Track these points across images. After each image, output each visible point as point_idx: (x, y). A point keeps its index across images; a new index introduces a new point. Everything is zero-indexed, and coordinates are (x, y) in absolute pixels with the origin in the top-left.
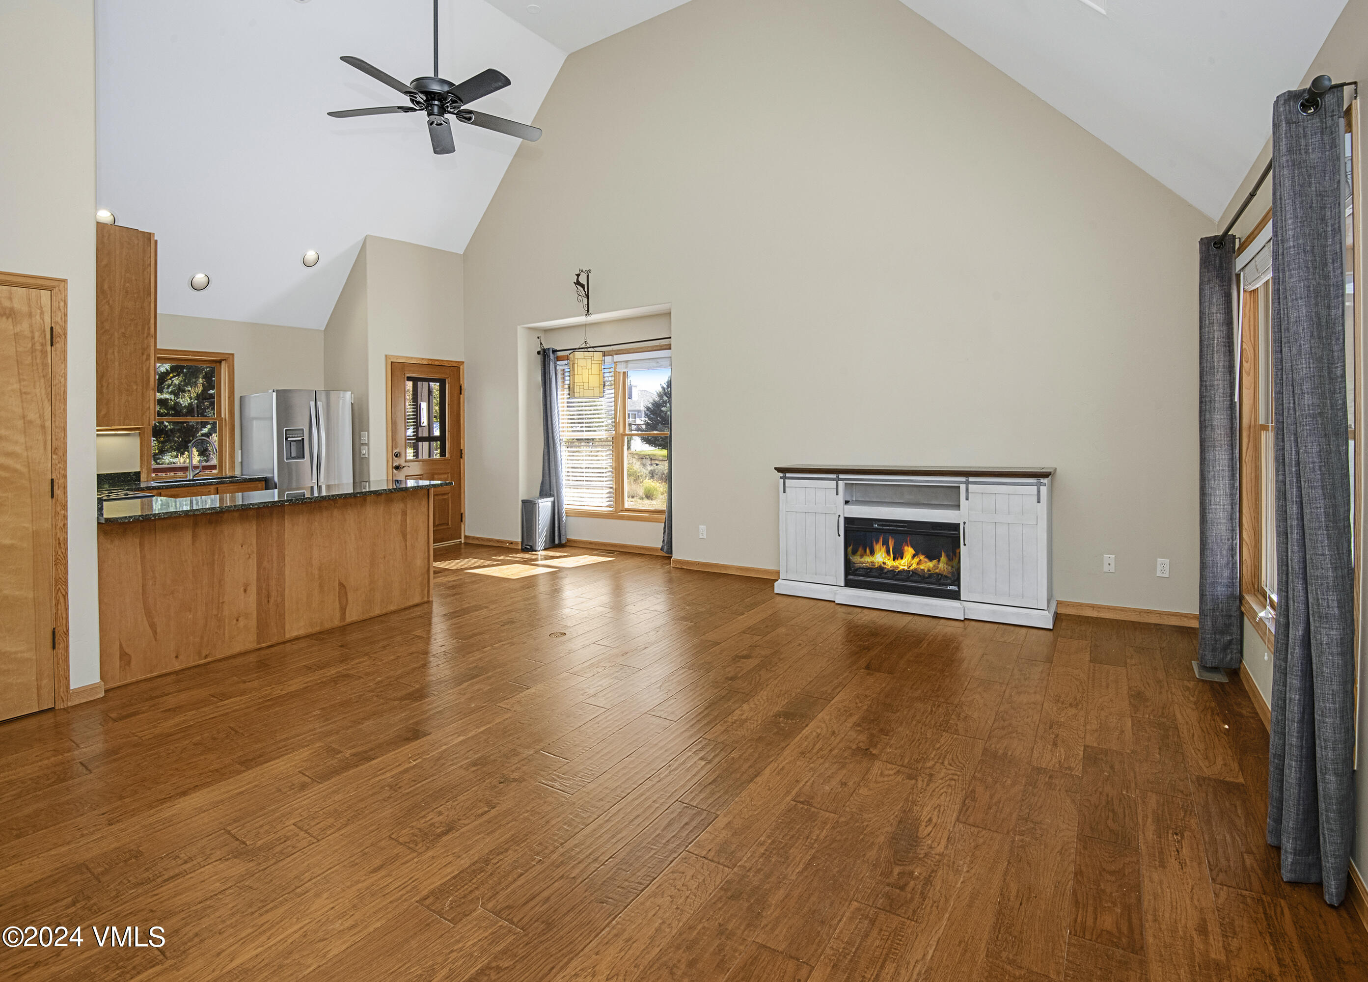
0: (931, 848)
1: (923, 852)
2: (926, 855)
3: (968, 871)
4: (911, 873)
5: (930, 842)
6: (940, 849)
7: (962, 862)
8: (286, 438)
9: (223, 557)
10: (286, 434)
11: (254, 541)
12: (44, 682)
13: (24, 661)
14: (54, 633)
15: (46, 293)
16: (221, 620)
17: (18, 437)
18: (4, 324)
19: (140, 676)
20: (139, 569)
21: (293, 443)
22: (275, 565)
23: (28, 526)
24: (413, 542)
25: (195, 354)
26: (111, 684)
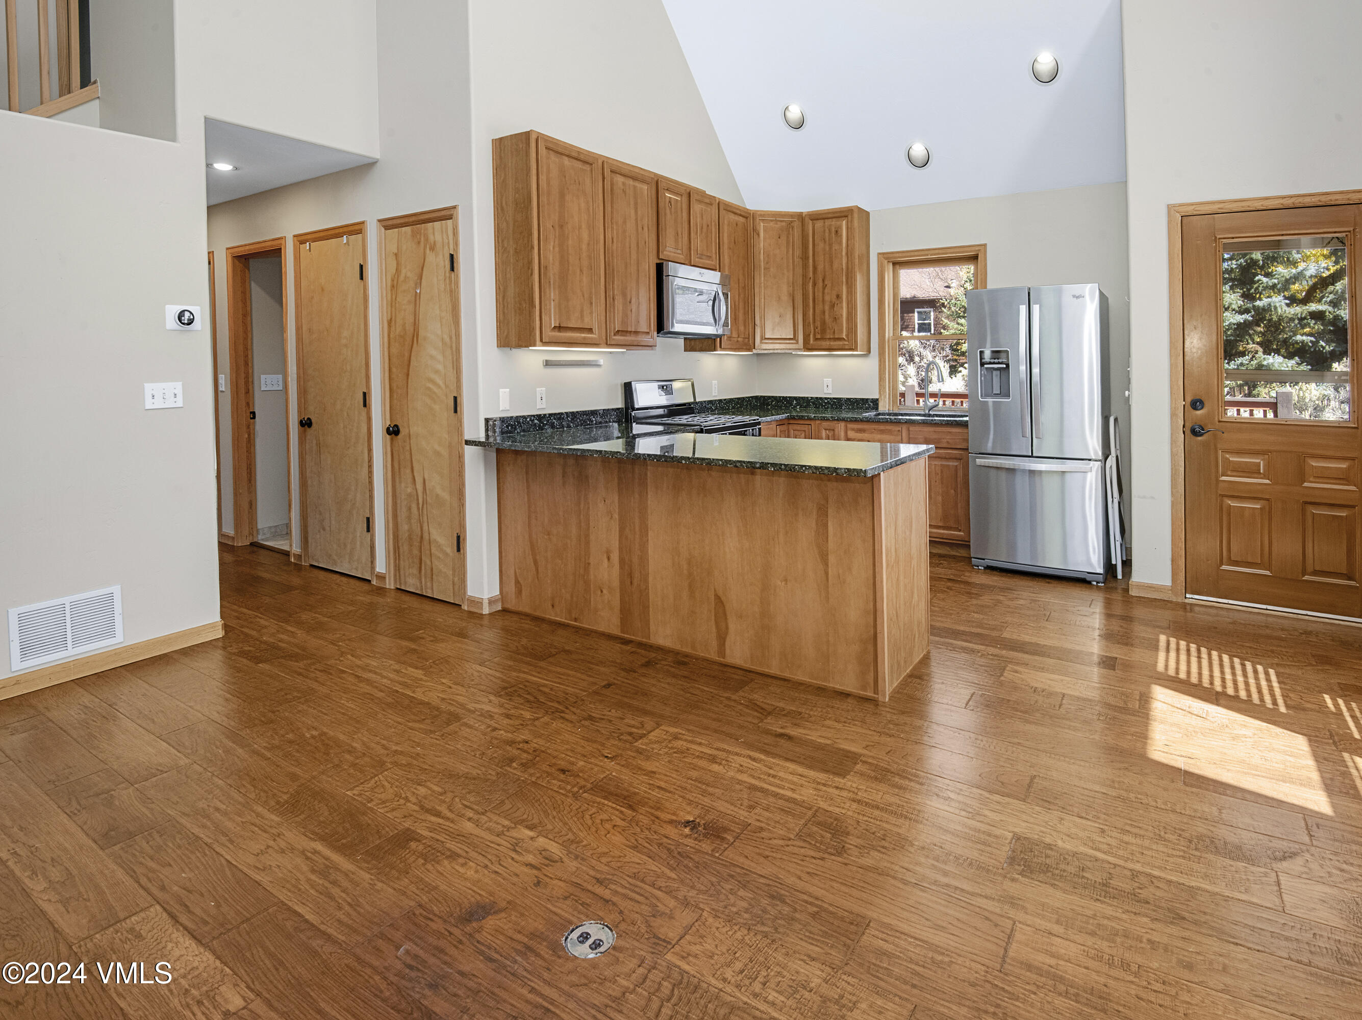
8: (982, 364)
9: (589, 508)
10: (981, 359)
11: (616, 498)
12: (456, 579)
13: (447, 554)
14: (458, 537)
15: (449, 222)
16: (587, 583)
17: (440, 357)
18: (431, 257)
19: (527, 610)
20: (526, 499)
21: (995, 373)
22: (637, 536)
23: (447, 436)
24: (841, 571)
25: (937, 252)
26: (509, 606)
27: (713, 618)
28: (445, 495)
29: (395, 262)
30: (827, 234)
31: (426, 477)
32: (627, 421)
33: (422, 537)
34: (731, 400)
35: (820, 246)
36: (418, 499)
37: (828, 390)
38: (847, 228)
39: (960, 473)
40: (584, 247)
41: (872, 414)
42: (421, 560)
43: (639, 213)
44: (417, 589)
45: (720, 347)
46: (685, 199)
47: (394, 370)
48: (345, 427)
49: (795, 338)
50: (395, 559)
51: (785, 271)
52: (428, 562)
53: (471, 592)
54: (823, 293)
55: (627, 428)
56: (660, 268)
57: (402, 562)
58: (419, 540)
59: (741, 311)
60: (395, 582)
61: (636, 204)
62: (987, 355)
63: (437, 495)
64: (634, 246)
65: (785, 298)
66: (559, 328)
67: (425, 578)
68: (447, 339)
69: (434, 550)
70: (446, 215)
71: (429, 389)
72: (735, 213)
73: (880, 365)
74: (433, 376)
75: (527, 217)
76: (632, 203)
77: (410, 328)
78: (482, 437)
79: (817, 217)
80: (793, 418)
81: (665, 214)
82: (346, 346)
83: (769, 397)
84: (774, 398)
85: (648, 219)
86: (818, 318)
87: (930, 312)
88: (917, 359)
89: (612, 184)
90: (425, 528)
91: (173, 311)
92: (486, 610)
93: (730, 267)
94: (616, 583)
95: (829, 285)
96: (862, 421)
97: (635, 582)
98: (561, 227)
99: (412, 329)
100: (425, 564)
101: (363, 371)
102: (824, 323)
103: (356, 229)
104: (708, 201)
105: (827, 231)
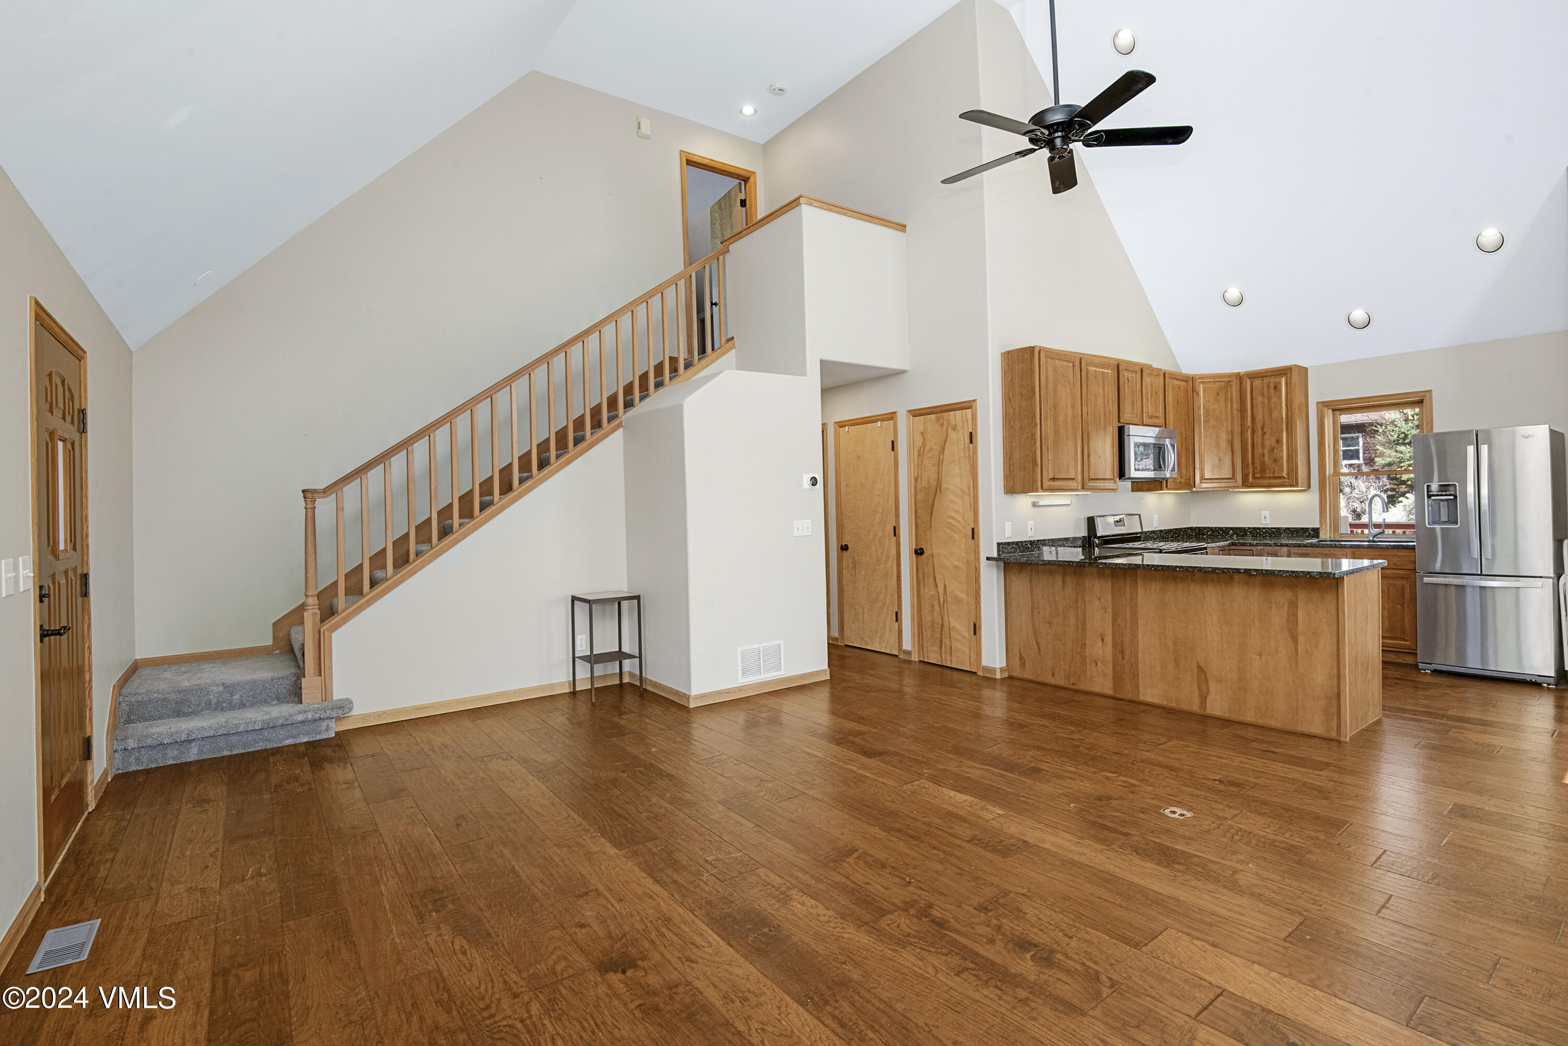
0: (440, 935)
1: (444, 928)
2: (439, 928)
3: (393, 939)
4: (438, 911)
5: (446, 938)
6: (431, 940)
7: (404, 942)
8: (1429, 496)
9: (1085, 605)
10: (1428, 491)
11: (1110, 598)
12: (972, 654)
13: (964, 637)
14: (975, 625)
15: (969, 411)
16: (1083, 658)
17: (959, 501)
18: (953, 435)
19: (1031, 677)
20: (1030, 599)
21: (1442, 503)
22: (1128, 624)
23: (964, 555)
24: (1308, 648)
25: (1379, 399)
26: (1015, 674)
27: (1196, 682)
28: (962, 596)
29: (922, 438)
30: (1265, 390)
31: (947, 584)
32: (1090, 546)
33: (942, 625)
34: (1170, 531)
35: (1259, 399)
36: (939, 599)
37: (1266, 521)
38: (1287, 384)
39: (1407, 590)
40: (1069, 421)
41: (1314, 541)
42: (941, 641)
43: (1106, 391)
44: (938, 661)
45: (1167, 487)
46: (1139, 375)
47: (919, 511)
48: (876, 550)
49: (1233, 477)
50: (919, 641)
51: (1224, 423)
52: (948, 643)
53: (985, 662)
54: (1263, 439)
55: (1090, 552)
56: (1121, 430)
57: (925, 643)
58: (940, 627)
59: (1184, 457)
60: (919, 656)
61: (1104, 384)
62: (1435, 487)
63: (956, 596)
64: (1102, 416)
65: (1224, 444)
66: (1053, 479)
67: (946, 653)
68: (966, 491)
69: (953, 634)
70: (967, 405)
71: (950, 523)
72: (1178, 380)
73: (1321, 499)
74: (953, 514)
75: (1031, 405)
76: (1101, 384)
77: (934, 483)
78: (995, 555)
79: (1253, 376)
80: (1235, 544)
81: (1124, 388)
82: (879, 495)
83: (1205, 528)
84: (1211, 529)
85: (1113, 395)
86: (1257, 460)
87: (1358, 437)
88: (1347, 490)
89: (1087, 373)
90: (946, 618)
91: (806, 478)
92: (998, 676)
93: (1174, 424)
94: (1109, 657)
95: (1269, 432)
96: (1305, 546)
97: (1127, 657)
98: (1055, 408)
99: (936, 483)
100: (946, 643)
101: (893, 511)
102: (1263, 464)
103: (891, 416)
104: (1156, 373)
105: (1266, 387)
